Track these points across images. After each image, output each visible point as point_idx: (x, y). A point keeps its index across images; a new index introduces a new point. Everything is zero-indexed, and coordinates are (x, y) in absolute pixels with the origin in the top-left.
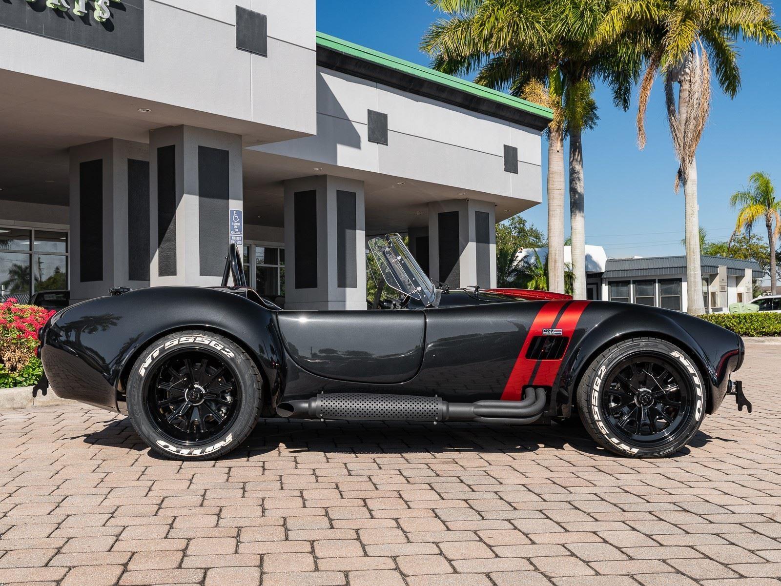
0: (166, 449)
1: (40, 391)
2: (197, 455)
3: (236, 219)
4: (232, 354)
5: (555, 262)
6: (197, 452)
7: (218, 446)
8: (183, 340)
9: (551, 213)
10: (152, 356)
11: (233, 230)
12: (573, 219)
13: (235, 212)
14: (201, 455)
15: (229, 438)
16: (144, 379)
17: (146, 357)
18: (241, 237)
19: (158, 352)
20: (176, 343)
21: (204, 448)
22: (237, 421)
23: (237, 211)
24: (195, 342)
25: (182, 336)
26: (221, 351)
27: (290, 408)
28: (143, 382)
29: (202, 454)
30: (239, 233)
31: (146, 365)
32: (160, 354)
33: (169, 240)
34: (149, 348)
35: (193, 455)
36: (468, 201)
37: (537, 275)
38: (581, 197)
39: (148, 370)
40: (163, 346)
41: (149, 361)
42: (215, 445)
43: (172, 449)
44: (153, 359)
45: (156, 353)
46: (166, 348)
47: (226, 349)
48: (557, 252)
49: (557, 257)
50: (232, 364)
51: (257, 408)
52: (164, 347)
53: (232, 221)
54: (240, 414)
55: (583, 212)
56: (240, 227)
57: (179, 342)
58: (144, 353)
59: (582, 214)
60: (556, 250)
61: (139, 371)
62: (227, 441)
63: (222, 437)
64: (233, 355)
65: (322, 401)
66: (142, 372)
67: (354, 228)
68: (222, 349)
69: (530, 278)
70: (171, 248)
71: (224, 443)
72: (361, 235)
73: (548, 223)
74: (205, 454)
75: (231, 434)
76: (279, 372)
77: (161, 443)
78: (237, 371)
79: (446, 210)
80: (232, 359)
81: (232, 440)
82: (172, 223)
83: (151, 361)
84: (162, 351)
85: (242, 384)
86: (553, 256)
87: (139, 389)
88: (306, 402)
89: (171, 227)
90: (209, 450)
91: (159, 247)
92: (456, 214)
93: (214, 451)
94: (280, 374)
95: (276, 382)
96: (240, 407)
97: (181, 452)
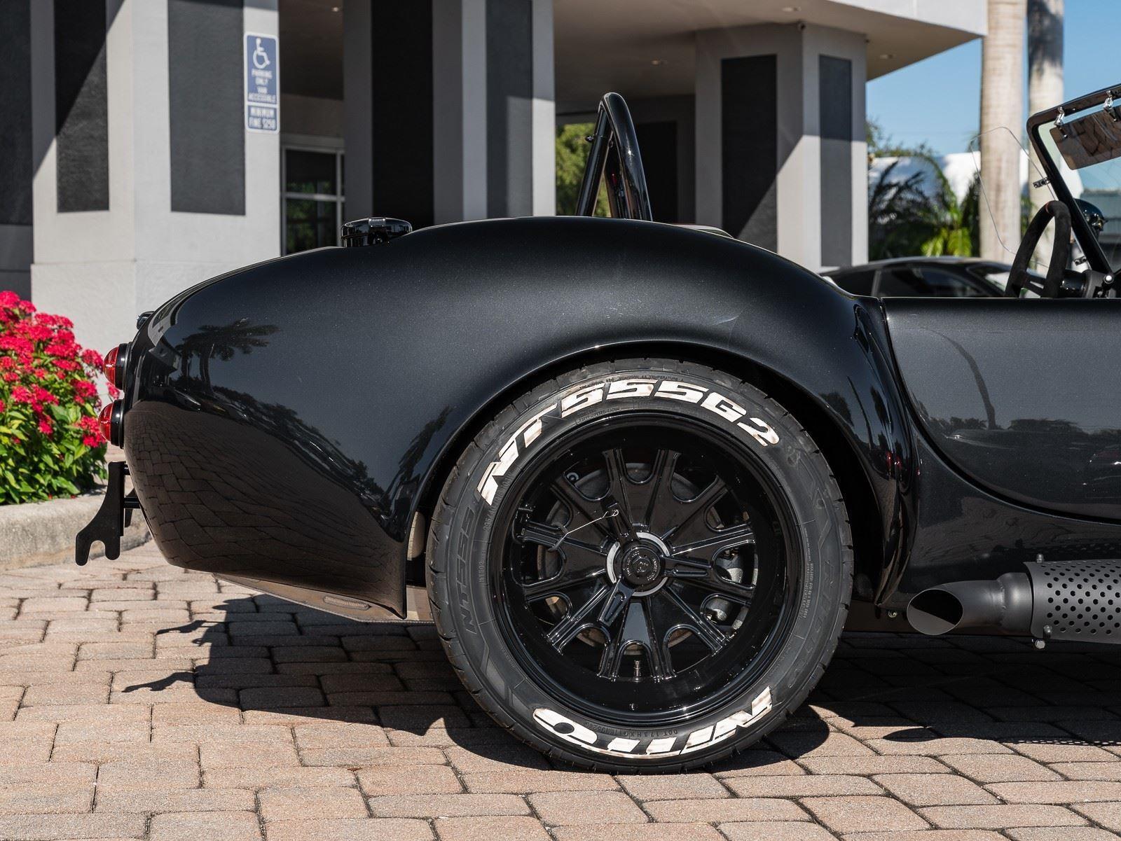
0: (565, 736)
1: (98, 546)
2: (661, 756)
3: (261, 60)
4: (772, 436)
5: (998, 189)
6: (661, 746)
7: (727, 726)
8: (618, 387)
9: (990, 64)
10: (520, 440)
11: (253, 89)
12: (1035, 81)
13: (258, 41)
14: (672, 754)
15: (762, 703)
16: (493, 512)
17: (497, 443)
18: (275, 110)
19: (538, 427)
20: (595, 397)
21: (682, 734)
22: (787, 647)
23: (263, 40)
24: (657, 394)
25: (616, 376)
26: (740, 424)
27: (948, 607)
28: (489, 522)
29: (677, 753)
30: (269, 98)
31: (501, 468)
32: (545, 432)
33: (86, 115)
34: (508, 413)
35: (648, 756)
36: (803, 27)
37: (944, 225)
38: (1057, 23)
39: (508, 484)
40: (553, 407)
41: (509, 455)
42: (719, 724)
43: (583, 735)
44: (522, 450)
45: (533, 432)
46: (564, 415)
47: (755, 420)
48: (1004, 165)
49: (1003, 177)
50: (774, 467)
51: (847, 607)
52: (558, 412)
53: (252, 66)
54: (797, 626)
55: (1061, 64)
56: (272, 81)
57: (605, 395)
58: (492, 430)
59: (1058, 70)
60: (1000, 160)
61: (479, 489)
62: (756, 711)
63: (739, 699)
64: (777, 439)
65: (1050, 586)
66: (489, 490)
67: (528, 93)
68: (742, 420)
69: (931, 232)
70: (92, 137)
71: (746, 716)
72: (543, 112)
73: (982, 91)
74: (685, 751)
75: (768, 689)
76: (902, 490)
77: (548, 718)
78: (788, 490)
79: (744, 51)
80: (772, 450)
81: (770, 707)
82: (95, 69)
83: (517, 455)
84: (551, 423)
85: (804, 532)
86: (994, 175)
87: (477, 545)
88: (997, 588)
89: (92, 77)
90: (700, 738)
91: (58, 132)
92: (771, 61)
93: (714, 742)
94: (905, 498)
95: (895, 524)
96: (795, 603)
97: (610, 746)
